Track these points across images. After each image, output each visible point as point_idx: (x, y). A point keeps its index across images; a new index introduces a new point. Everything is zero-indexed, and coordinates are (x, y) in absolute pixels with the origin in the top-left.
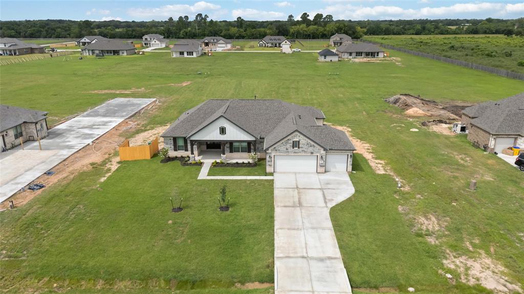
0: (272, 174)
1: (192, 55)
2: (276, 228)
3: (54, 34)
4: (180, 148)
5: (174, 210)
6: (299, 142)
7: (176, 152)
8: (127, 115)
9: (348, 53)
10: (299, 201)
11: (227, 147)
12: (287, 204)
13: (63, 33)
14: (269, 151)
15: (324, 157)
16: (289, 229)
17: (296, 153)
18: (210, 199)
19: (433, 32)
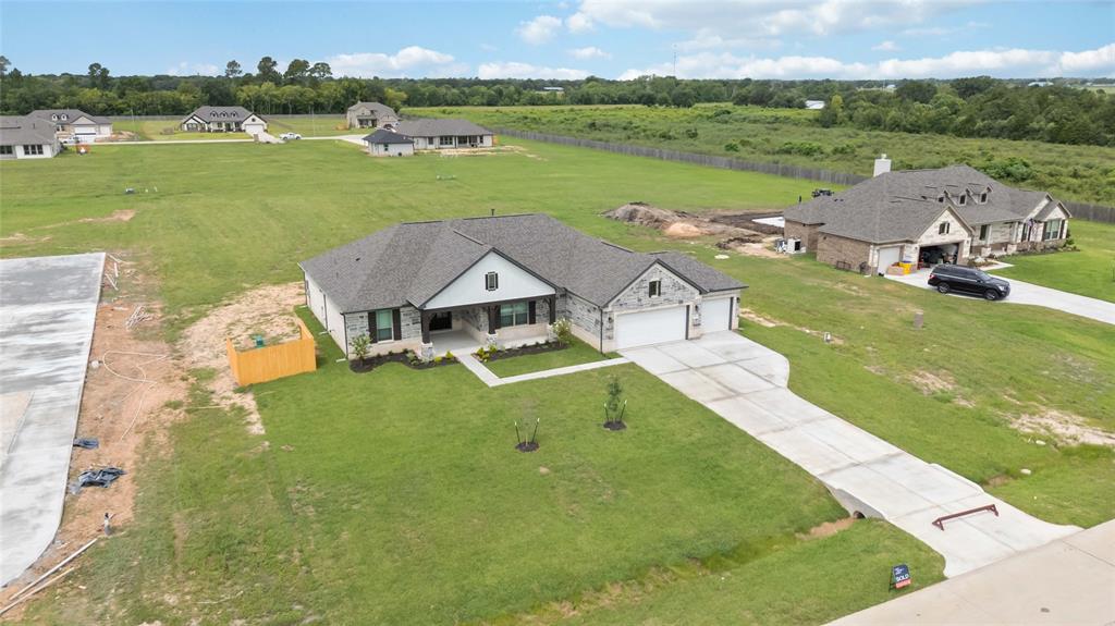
0: (617, 355)
1: (41, 153)
4: (383, 335)
5: (521, 446)
6: (660, 282)
7: (376, 345)
8: (87, 294)
9: (425, 137)
10: (725, 387)
14: (609, 309)
15: (700, 307)
17: (655, 305)
19: (518, 101)
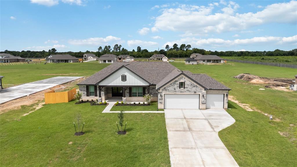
0: (163, 110)
1: (111, 62)
2: (170, 147)
3: (35, 55)
4: (91, 94)
5: (77, 134)
6: (184, 83)
7: (88, 97)
8: (61, 83)
9: (202, 60)
10: (188, 127)
11: (127, 93)
12: (178, 129)
13: (39, 55)
14: (160, 91)
15: (205, 96)
16: (182, 148)
17: (182, 92)
18: (110, 126)
